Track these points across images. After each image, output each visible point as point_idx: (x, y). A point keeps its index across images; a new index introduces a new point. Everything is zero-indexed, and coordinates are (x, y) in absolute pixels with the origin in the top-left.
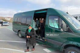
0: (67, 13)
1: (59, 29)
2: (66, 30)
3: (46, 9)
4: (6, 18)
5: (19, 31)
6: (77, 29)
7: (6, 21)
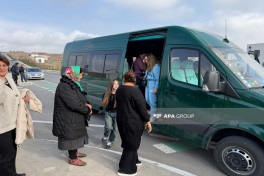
0: (226, 40)
1: (199, 86)
2: (216, 90)
3: (165, 30)
4: (33, 55)
6: (249, 86)
7: (32, 63)
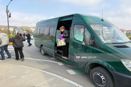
5: (42, 45)
